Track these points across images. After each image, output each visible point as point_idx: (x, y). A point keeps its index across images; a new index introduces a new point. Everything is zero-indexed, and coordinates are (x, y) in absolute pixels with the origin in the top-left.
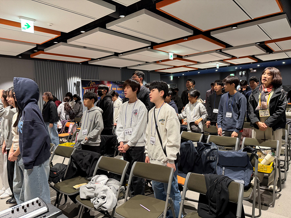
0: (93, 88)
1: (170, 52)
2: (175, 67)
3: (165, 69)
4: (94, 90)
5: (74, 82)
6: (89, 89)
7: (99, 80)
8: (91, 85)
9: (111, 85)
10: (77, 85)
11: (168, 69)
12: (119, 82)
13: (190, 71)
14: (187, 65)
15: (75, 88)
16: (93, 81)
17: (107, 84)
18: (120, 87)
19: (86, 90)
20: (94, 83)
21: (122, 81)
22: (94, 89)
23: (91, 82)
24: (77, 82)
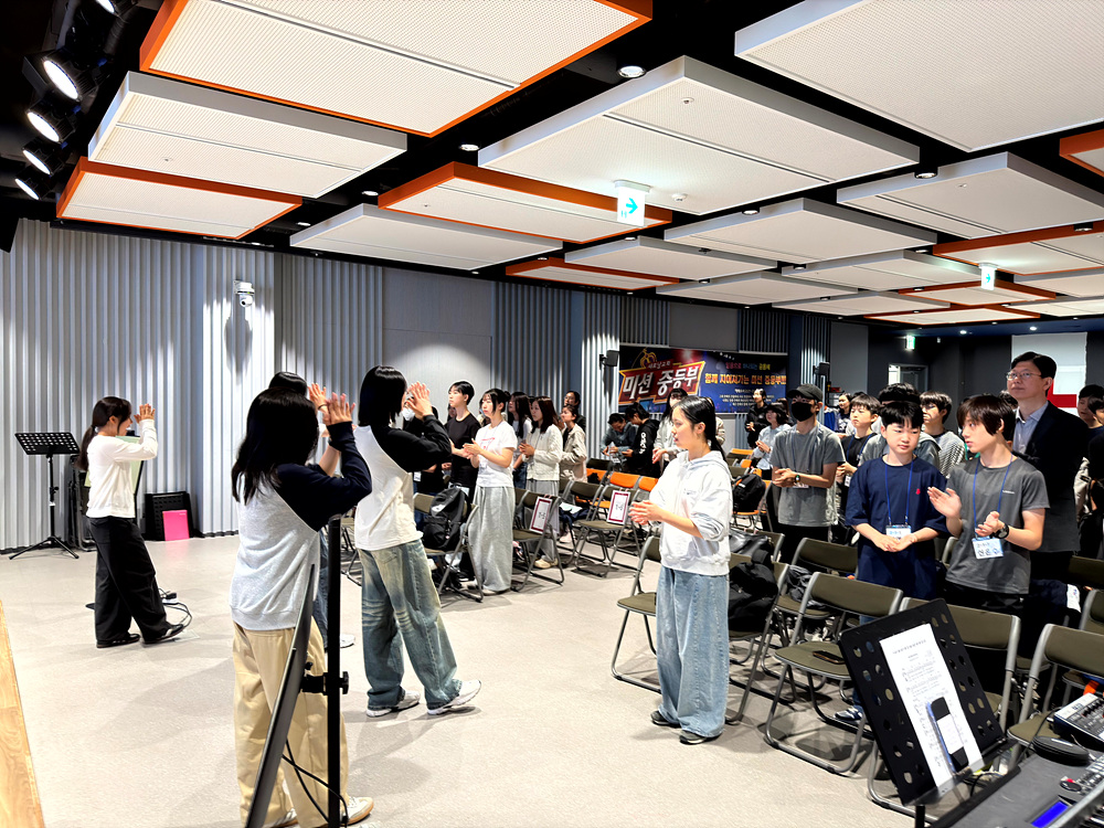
0: (648, 371)
1: (986, 264)
2: (955, 307)
3: (912, 312)
4: (649, 380)
5: (599, 353)
6: (638, 377)
7: (667, 347)
8: (642, 361)
9: (703, 363)
10: (607, 361)
11: (921, 311)
12: (729, 354)
13: (999, 322)
14: (1009, 304)
15: (600, 373)
16: (649, 350)
17: (691, 360)
18: (731, 371)
19: (627, 379)
20: (653, 355)
21: (741, 352)
22: (650, 376)
23: (644, 351)
24: (610, 352)
